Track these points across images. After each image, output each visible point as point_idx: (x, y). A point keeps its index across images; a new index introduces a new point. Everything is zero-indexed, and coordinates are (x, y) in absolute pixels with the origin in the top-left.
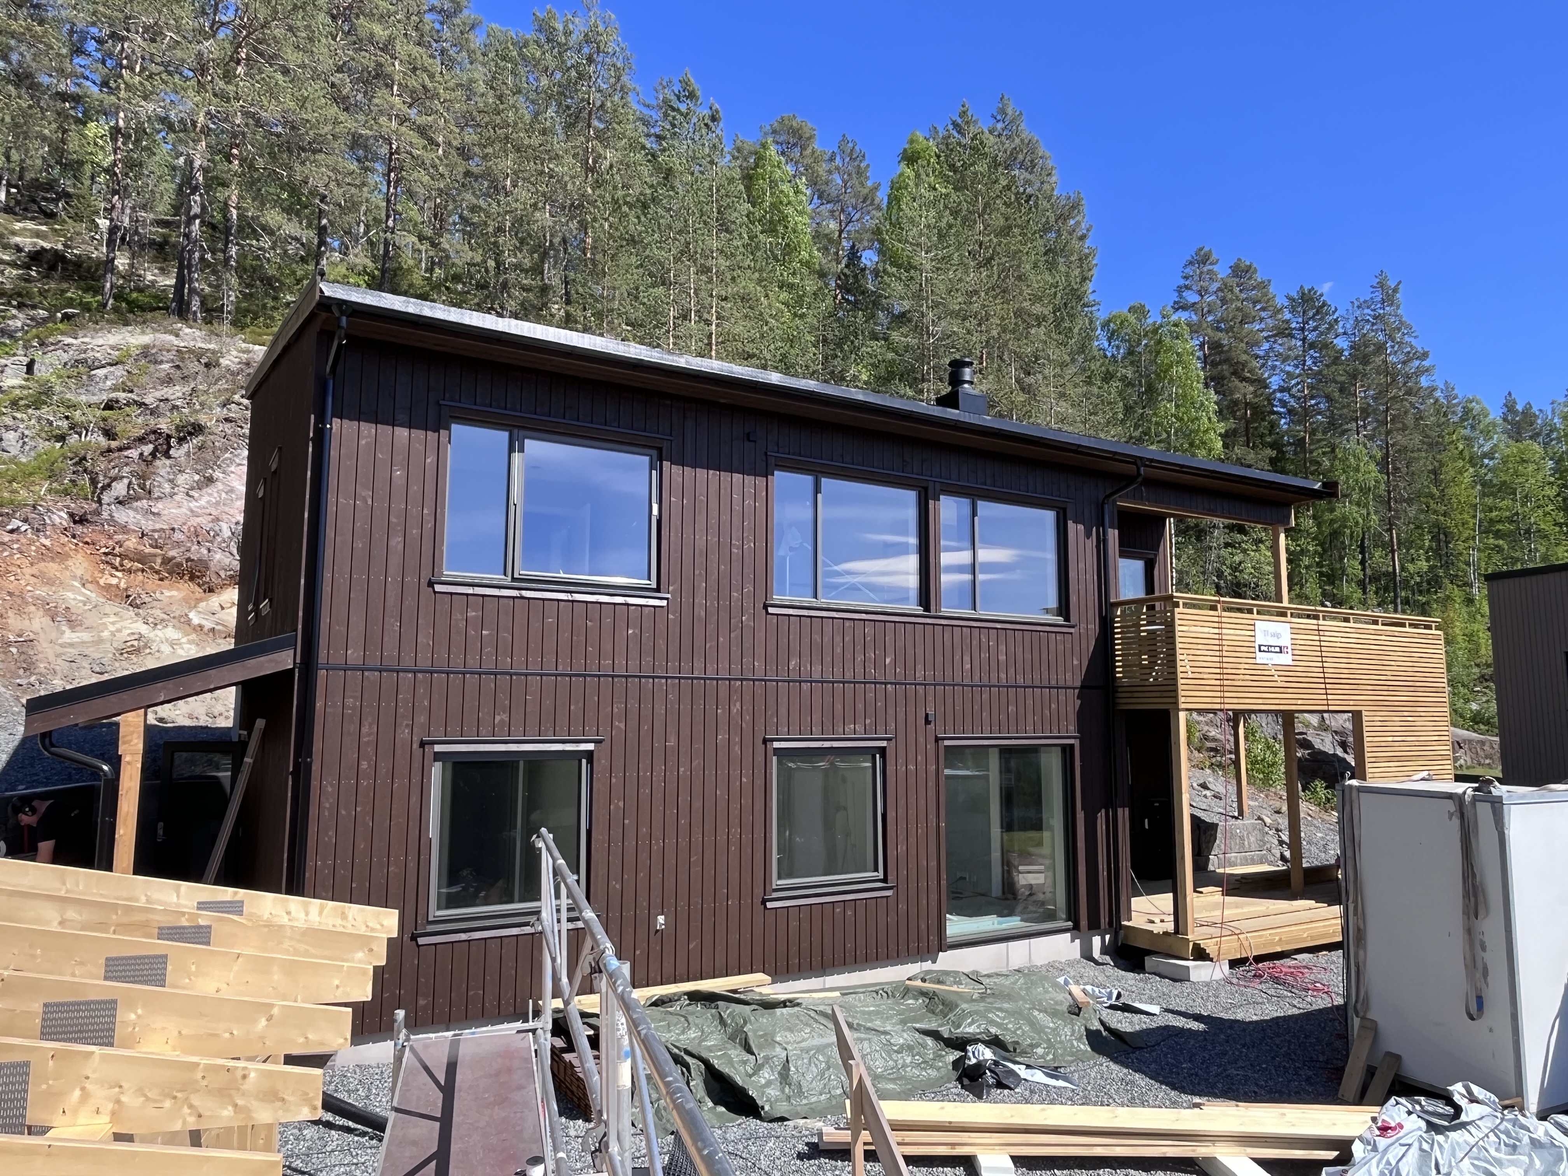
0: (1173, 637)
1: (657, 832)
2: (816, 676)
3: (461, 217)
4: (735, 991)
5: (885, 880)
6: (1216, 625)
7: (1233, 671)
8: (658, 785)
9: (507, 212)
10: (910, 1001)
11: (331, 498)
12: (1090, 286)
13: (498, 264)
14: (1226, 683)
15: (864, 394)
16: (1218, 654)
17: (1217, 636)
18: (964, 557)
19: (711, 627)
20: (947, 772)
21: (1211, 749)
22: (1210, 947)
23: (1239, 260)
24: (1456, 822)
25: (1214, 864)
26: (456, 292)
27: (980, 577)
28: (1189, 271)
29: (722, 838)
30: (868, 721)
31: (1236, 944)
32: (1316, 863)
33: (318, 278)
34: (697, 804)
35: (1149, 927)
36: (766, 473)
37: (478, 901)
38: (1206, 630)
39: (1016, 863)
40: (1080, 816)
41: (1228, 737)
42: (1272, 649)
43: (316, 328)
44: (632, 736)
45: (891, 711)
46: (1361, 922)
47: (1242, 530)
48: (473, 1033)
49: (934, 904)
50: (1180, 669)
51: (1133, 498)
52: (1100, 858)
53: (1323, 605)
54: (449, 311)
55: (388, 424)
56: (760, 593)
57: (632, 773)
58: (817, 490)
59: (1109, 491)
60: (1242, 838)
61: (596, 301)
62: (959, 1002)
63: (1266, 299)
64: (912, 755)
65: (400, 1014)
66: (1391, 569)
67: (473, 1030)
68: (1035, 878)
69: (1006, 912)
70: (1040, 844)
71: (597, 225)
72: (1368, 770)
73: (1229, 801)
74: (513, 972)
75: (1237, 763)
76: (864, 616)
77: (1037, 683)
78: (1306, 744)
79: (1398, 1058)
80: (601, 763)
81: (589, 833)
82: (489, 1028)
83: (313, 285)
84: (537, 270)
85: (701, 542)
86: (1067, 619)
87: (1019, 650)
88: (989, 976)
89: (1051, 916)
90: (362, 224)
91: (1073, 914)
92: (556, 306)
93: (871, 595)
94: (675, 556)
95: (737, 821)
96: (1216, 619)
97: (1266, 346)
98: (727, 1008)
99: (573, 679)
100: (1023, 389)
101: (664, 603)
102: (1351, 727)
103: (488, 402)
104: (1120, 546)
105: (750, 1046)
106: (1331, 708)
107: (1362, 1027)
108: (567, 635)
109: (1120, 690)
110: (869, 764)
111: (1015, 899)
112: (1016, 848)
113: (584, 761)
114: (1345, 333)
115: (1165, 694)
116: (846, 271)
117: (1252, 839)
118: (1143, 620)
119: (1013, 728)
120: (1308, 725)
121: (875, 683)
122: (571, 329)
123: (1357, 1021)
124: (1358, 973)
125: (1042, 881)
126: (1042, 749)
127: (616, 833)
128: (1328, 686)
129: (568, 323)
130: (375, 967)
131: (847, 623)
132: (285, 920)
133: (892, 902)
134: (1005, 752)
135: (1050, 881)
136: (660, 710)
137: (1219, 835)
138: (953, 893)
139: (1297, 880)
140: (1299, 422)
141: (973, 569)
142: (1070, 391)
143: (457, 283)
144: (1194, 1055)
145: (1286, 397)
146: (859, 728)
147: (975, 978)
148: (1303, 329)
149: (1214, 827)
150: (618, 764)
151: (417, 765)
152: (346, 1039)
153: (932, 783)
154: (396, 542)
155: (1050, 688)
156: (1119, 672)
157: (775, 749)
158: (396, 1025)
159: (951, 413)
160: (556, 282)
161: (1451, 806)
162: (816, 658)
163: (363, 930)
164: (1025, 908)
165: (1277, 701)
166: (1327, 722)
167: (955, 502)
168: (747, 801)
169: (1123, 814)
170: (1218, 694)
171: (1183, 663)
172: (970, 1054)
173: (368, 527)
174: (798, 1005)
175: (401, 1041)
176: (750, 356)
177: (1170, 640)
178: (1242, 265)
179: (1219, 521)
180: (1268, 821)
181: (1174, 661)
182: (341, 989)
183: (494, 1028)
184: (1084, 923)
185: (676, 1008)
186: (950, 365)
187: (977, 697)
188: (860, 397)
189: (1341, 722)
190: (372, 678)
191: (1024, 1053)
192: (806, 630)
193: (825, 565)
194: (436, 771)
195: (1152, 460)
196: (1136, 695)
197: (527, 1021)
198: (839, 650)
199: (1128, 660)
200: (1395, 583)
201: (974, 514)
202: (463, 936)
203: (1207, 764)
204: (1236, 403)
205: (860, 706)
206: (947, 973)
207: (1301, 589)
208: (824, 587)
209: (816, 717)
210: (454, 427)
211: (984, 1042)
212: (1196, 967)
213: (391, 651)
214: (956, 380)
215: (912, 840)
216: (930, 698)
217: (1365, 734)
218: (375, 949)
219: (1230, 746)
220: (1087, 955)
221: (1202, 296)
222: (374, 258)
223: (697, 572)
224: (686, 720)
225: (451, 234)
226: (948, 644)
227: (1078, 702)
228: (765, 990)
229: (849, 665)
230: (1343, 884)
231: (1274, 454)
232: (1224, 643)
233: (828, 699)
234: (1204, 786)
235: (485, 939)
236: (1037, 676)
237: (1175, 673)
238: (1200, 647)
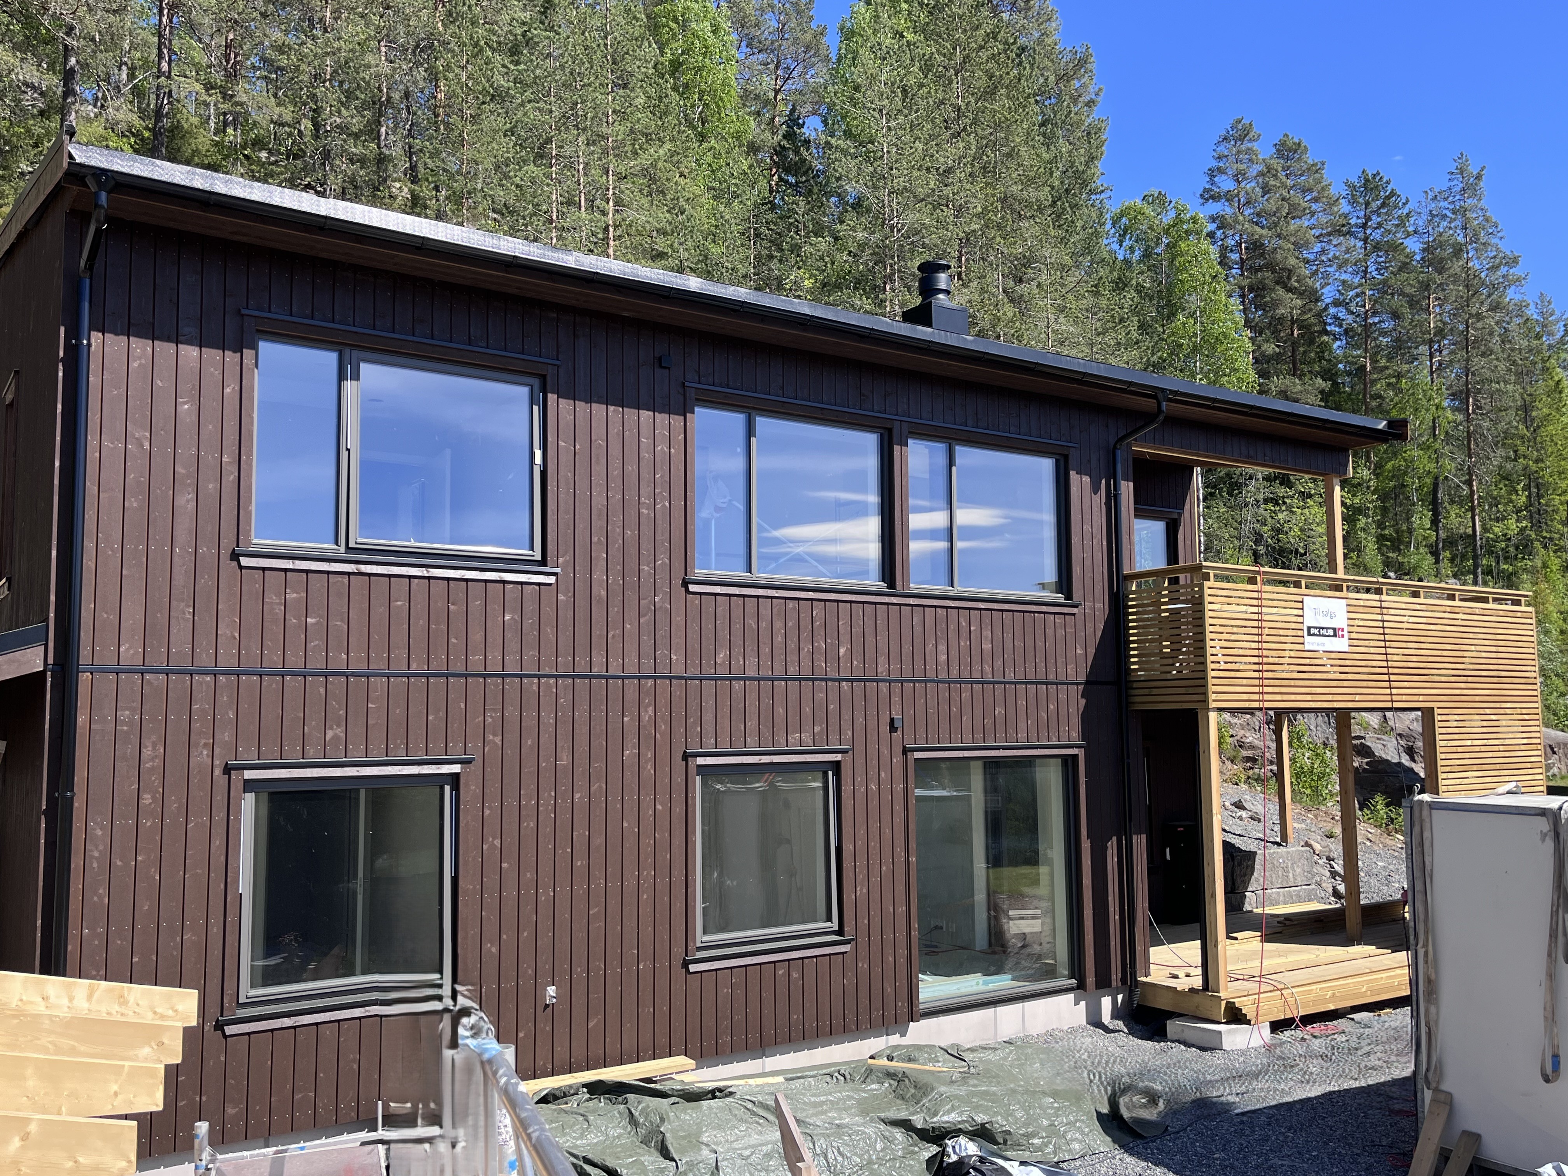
0: (1202, 618)
1: (546, 878)
2: (751, 672)
3: (263, 59)
4: (649, 1080)
5: (840, 932)
6: (1255, 602)
7: (1276, 660)
8: (546, 815)
9: (328, 54)
10: (874, 1086)
11: (92, 441)
12: (1099, 167)
13: (316, 126)
14: (1266, 675)
15: (811, 307)
16: (1256, 638)
17: (1256, 617)
18: (939, 519)
19: (614, 610)
20: (919, 792)
21: (1248, 759)
22: (1247, 1007)
23: (1286, 135)
24: (1550, 844)
25: (1251, 903)
26: (259, 161)
27: (959, 545)
28: (1222, 149)
29: (630, 883)
30: (817, 729)
31: (1279, 1003)
32: (1377, 899)
33: (66, 138)
34: (598, 841)
35: (1172, 983)
36: (684, 410)
37: (305, 976)
38: (1244, 608)
39: (1005, 907)
40: (1086, 845)
41: (1268, 743)
42: (1323, 632)
43: (65, 205)
44: (511, 753)
45: (847, 716)
46: (1431, 972)
47: (1286, 482)
48: (302, 1148)
49: (902, 961)
50: (1210, 658)
51: (1153, 441)
52: (1110, 898)
53: (1385, 576)
54: (251, 187)
55: (169, 340)
56: (678, 566)
57: (511, 802)
58: (750, 431)
59: (1122, 433)
60: (1285, 870)
61: (451, 177)
62: (935, 1084)
63: (1319, 187)
64: (873, 773)
65: (202, 1128)
66: (1470, 531)
67: (302, 1144)
68: (1028, 925)
69: (992, 969)
70: (1036, 882)
71: (451, 76)
72: (1441, 783)
73: (1269, 824)
74: (356, 1066)
75: (1279, 776)
76: (811, 595)
77: (1031, 677)
78: (1364, 751)
79: (1477, 1137)
80: (470, 790)
81: (455, 881)
82: (323, 1141)
83: (59, 147)
84: (372, 132)
85: (599, 500)
86: (1069, 597)
87: (1008, 637)
88: (971, 1050)
89: (1050, 972)
90: (124, 68)
91: (1077, 970)
92: (397, 185)
93: (820, 567)
94: (566, 517)
95: (651, 860)
96: (1255, 595)
97: (1317, 247)
98: (639, 1103)
99: (432, 680)
100: (1012, 301)
101: (552, 580)
102: (1420, 729)
103: (308, 312)
104: (1136, 502)
105: (667, 1149)
106: (1396, 705)
107: (1434, 1101)
108: (423, 622)
109: (1135, 685)
110: (818, 784)
111: (1004, 952)
112: (1005, 888)
113: (447, 788)
114: (1415, 232)
115: (1191, 690)
116: (784, 143)
117: (1298, 870)
118: (1165, 596)
119: (1001, 735)
120: (1367, 727)
121: (826, 680)
122: (419, 215)
123: (1428, 1095)
124: (1429, 1034)
125: (1038, 929)
126: (1038, 761)
127: (491, 881)
128: (1392, 678)
129: (415, 206)
130: (167, 1066)
131: (790, 604)
132: (41, 1008)
133: (850, 961)
134: (992, 765)
135: (1048, 928)
136: (548, 719)
137: (1258, 866)
138: (927, 946)
139: (1353, 920)
140: (1357, 347)
141: (950, 533)
142: (1071, 304)
143: (260, 150)
144: (1229, 1142)
145: (1342, 313)
146: (806, 737)
147: (956, 1055)
148: (1364, 226)
149: (1251, 855)
150: (493, 788)
151: (220, 798)
152: (130, 1162)
153: (899, 807)
154: (185, 500)
155: (1047, 684)
156: (1134, 663)
157: (699, 766)
158: (197, 1141)
159: (922, 332)
160: (396, 152)
161: (1544, 825)
162: (751, 648)
163: (149, 1018)
164: (1018, 963)
165: (1330, 697)
166: (1391, 723)
167: (926, 446)
168: (662, 836)
169: (1140, 842)
170: (1256, 689)
171: (1214, 651)
172: (950, 1150)
173: (144, 479)
174: (731, 1094)
175: (204, 1163)
176: (661, 255)
177: (1199, 622)
178: (1289, 143)
179: (1261, 472)
180: (1317, 847)
181: (1203, 648)
182: (120, 1097)
183: (330, 1140)
184: (1090, 980)
185: (573, 1103)
186: (919, 269)
187: (955, 696)
188: (807, 311)
189: (1408, 722)
190: (156, 683)
191: (1017, 1146)
192: (737, 612)
193: (761, 529)
194: (248, 803)
195: (1176, 393)
196: (1155, 691)
197: (376, 1130)
198: (779, 639)
199: (1145, 648)
200: (1474, 550)
201: (951, 463)
202: (287, 1022)
203: (1243, 778)
204: (1281, 320)
205: (807, 710)
206: (919, 1048)
207: (1358, 557)
208: (759, 558)
209: (752, 724)
210: (262, 345)
211: (967, 1133)
212: (1229, 1031)
213: (181, 645)
214: (928, 289)
215: (875, 880)
216: (896, 699)
217: (1438, 737)
218: (166, 1042)
219: (1271, 754)
220: (1096, 1022)
221: (1239, 182)
222: (143, 113)
223: (595, 539)
224: (582, 731)
225: (249, 82)
226: (918, 629)
227: (1083, 702)
228: (688, 1078)
229: (792, 658)
230: (1412, 924)
231: (1326, 385)
232: (1264, 624)
233: (766, 701)
234: (1239, 805)
235: (317, 1024)
236: (1030, 670)
237: (1204, 663)
238: (1235, 630)
